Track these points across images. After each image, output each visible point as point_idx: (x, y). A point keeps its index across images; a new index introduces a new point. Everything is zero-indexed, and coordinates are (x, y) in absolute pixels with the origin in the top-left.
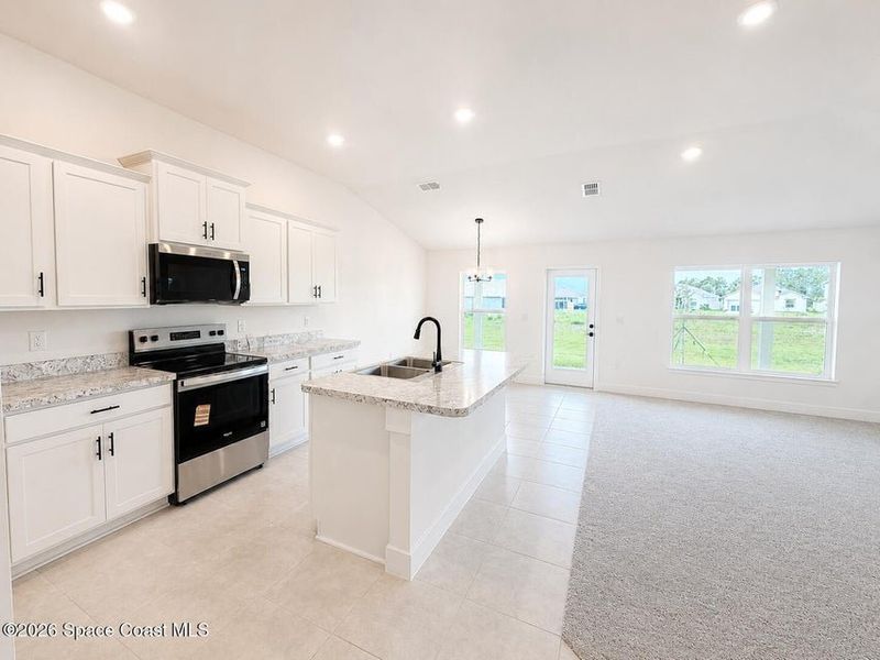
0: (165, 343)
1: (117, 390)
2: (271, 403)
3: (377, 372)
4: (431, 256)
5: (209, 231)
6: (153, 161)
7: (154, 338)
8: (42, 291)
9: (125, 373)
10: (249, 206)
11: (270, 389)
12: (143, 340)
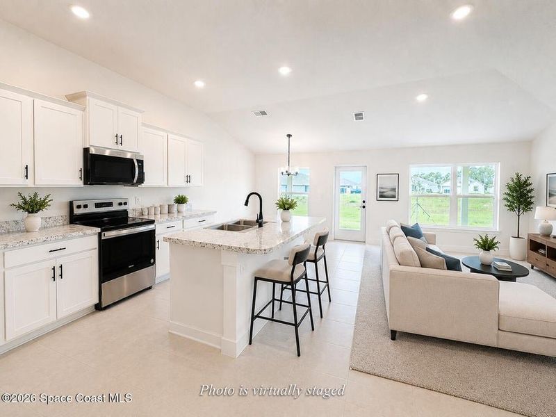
0: (92, 209)
1: (64, 238)
2: (157, 249)
3: (222, 228)
4: (258, 157)
5: (119, 139)
6: (87, 97)
7: (86, 206)
8: (27, 176)
9: (67, 228)
10: (144, 125)
11: (157, 240)
12: (79, 207)
